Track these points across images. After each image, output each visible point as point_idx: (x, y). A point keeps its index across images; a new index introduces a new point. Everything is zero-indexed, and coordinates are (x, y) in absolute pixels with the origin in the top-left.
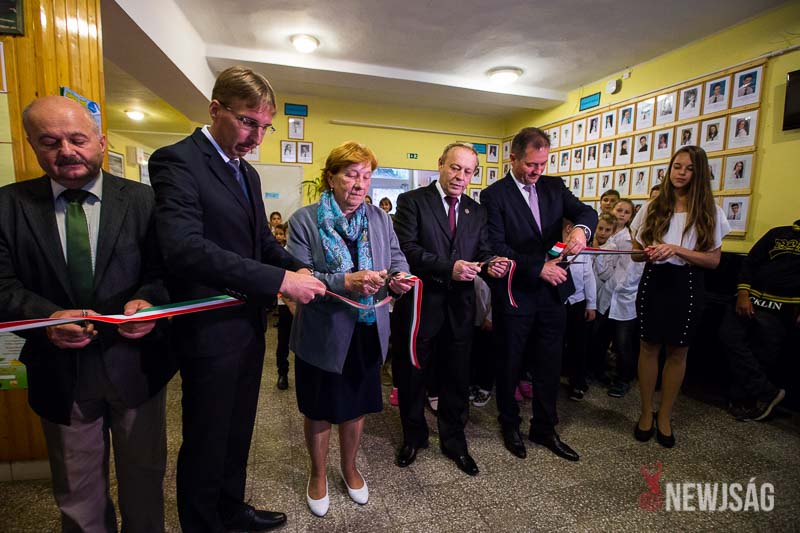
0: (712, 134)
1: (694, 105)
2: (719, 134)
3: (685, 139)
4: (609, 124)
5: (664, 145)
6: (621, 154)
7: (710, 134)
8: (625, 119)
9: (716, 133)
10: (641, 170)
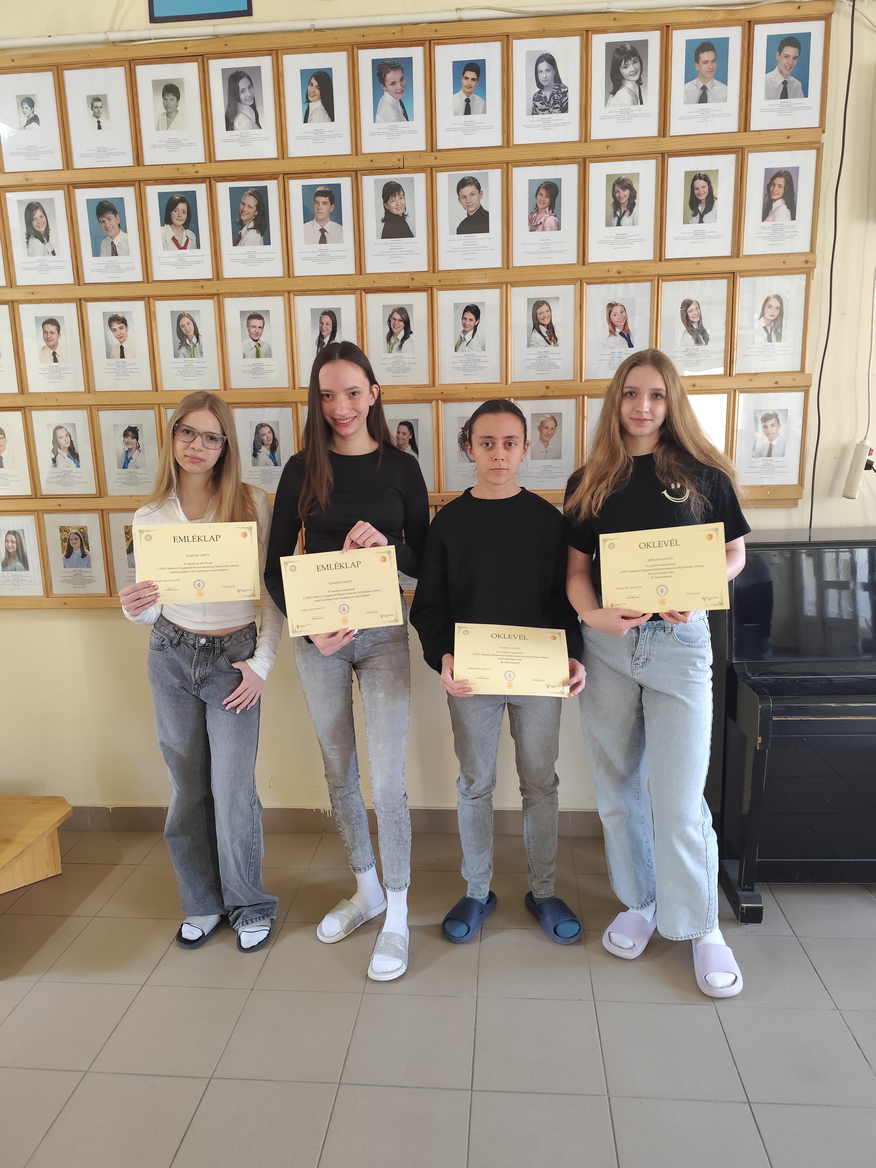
1: (640, 99)
2: (718, 204)
3: (617, 205)
4: (317, 106)
5: (551, 220)
6: (386, 235)
7: (693, 202)
8: (388, 98)
9: (711, 200)
10: (471, 297)
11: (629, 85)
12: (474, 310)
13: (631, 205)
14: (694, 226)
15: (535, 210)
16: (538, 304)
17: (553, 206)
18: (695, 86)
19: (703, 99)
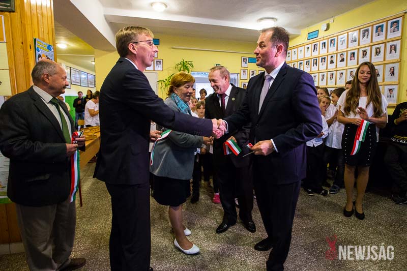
0: (378, 53)
1: (368, 38)
3: (364, 55)
4: (323, 47)
5: (353, 58)
6: (331, 63)
7: (377, 53)
8: (332, 44)
9: (380, 52)
10: (341, 71)
11: (366, 36)
12: (342, 73)
13: (366, 55)
14: (377, 56)
15: (351, 57)
16: (351, 72)
17: (354, 56)
18: (377, 34)
19: (379, 35)
